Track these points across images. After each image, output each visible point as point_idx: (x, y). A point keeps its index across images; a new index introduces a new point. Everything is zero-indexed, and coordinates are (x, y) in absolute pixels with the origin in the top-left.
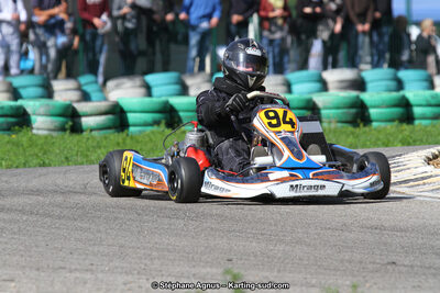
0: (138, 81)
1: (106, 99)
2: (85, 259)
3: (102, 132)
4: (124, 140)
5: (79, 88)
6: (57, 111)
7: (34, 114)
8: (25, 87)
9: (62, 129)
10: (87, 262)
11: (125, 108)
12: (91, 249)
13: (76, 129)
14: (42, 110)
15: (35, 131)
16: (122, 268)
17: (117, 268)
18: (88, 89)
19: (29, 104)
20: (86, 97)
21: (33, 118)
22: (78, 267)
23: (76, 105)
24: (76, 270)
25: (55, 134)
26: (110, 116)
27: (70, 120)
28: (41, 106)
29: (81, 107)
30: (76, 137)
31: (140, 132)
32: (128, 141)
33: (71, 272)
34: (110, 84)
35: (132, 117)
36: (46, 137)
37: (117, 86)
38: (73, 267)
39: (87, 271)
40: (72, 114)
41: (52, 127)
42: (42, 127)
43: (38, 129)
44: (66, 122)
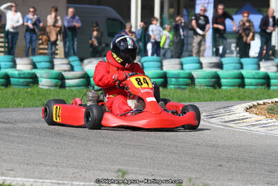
1: (83, 69)
2: (54, 159)
5: (69, 63)
6: (53, 76)
7: (41, 77)
8: (39, 62)
9: (56, 86)
10: (55, 161)
11: (90, 76)
13: (63, 86)
14: (45, 76)
15: (41, 87)
16: (73, 165)
17: (70, 164)
18: (73, 64)
19: (38, 72)
20: (72, 69)
21: (40, 79)
22: (50, 163)
23: (63, 73)
25: (51, 88)
26: (83, 80)
27: (60, 81)
28: (45, 73)
29: (66, 74)
30: (64, 90)
33: (45, 166)
34: (86, 61)
36: (47, 90)
37: (89, 63)
38: (47, 164)
39: (54, 166)
40: (61, 78)
41: (51, 85)
42: (45, 84)
43: (43, 85)
44: (58, 82)
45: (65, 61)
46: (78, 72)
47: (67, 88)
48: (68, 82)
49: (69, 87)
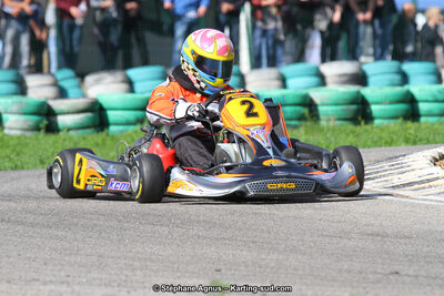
0: (119, 76)
2: (60, 271)
3: (80, 132)
4: (104, 140)
5: (55, 84)
6: (31, 109)
7: (7, 113)
9: (37, 128)
10: (63, 274)
11: (105, 106)
12: (67, 259)
13: (52, 128)
14: (15, 108)
15: (8, 132)
16: (101, 279)
17: (94, 279)
18: (65, 84)
20: (62, 94)
21: (4, 116)
22: (54, 279)
23: (51, 103)
24: (51, 282)
25: (29, 134)
26: (89, 115)
27: (46, 118)
28: (13, 103)
30: (52, 138)
31: (122, 132)
32: (108, 142)
33: (45, 284)
34: (89, 79)
35: (112, 115)
36: (19, 138)
37: (98, 82)
38: (48, 279)
39: (63, 283)
40: (47, 113)
41: (26, 127)
42: (14, 126)
43: (11, 129)
44: (41, 121)
47: (62, 133)
48: (62, 120)
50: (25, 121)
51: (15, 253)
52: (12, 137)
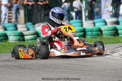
1: (35, 30)
3: (32, 41)
5: (26, 27)
6: (17, 34)
7: (10, 36)
8: (8, 27)
9: (19, 40)
11: (39, 33)
12: (22, 79)
15: (10, 41)
18: (29, 27)
19: (8, 33)
21: (9, 37)
23: (23, 32)
25: (16, 42)
28: (12, 33)
29: (25, 33)
34: (36, 25)
36: (14, 43)
37: (39, 26)
40: (22, 35)
41: (16, 40)
42: (12, 39)
43: (11, 40)
44: (21, 38)
45: (24, 26)
46: (32, 31)
47: (26, 41)
48: (26, 37)
49: (27, 40)
50: (16, 38)
51: (6, 78)
52: (11, 43)
